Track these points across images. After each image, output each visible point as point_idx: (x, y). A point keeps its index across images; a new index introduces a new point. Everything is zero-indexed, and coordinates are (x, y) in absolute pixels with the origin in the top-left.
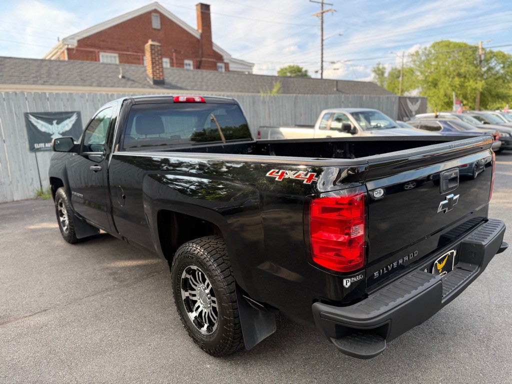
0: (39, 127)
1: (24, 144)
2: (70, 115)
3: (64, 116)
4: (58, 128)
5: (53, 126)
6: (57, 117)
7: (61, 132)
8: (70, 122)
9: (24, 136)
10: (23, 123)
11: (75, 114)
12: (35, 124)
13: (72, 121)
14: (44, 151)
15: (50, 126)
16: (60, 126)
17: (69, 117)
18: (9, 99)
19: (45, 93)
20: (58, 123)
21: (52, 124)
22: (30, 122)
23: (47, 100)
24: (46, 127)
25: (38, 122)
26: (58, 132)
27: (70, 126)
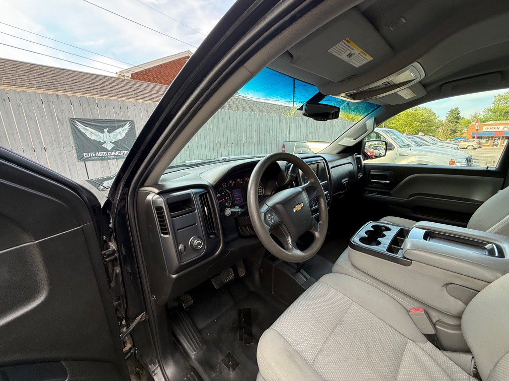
0: (88, 135)
1: (70, 153)
3: (116, 124)
4: (109, 136)
5: (104, 134)
6: (109, 124)
7: (113, 141)
8: (123, 130)
9: (70, 144)
10: (69, 130)
11: (128, 123)
12: (83, 131)
13: (126, 129)
14: (94, 160)
15: (101, 134)
16: (112, 134)
18: (48, 101)
20: (109, 132)
21: (103, 132)
23: (96, 106)
24: (97, 136)
25: (86, 130)
26: (110, 141)
27: (124, 134)
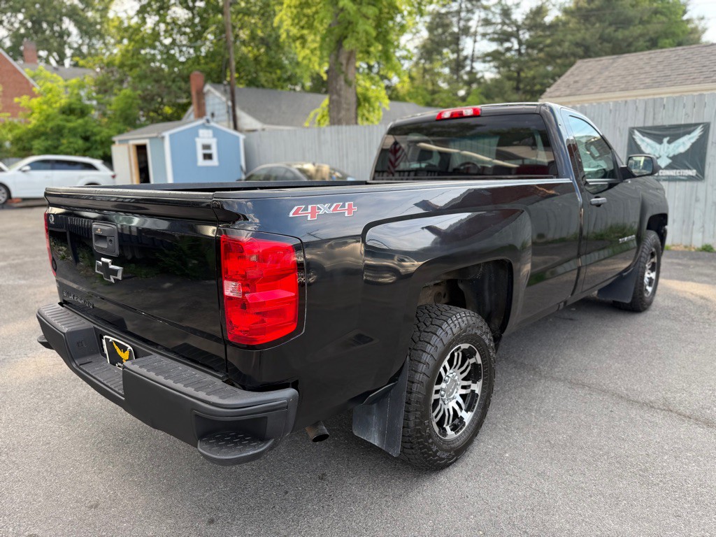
0: (643, 147)
2: (692, 128)
3: (682, 131)
4: (668, 148)
5: (662, 146)
6: (671, 132)
7: (671, 155)
8: (690, 139)
11: (701, 126)
12: (639, 142)
15: (657, 146)
16: (673, 145)
17: (689, 133)
19: (662, 99)
20: (669, 142)
21: (660, 142)
22: (634, 139)
23: (662, 109)
24: (652, 148)
25: (643, 141)
26: (667, 154)
27: (688, 146)
